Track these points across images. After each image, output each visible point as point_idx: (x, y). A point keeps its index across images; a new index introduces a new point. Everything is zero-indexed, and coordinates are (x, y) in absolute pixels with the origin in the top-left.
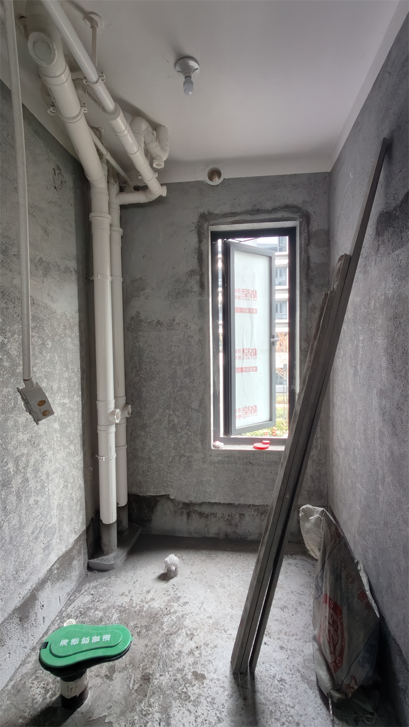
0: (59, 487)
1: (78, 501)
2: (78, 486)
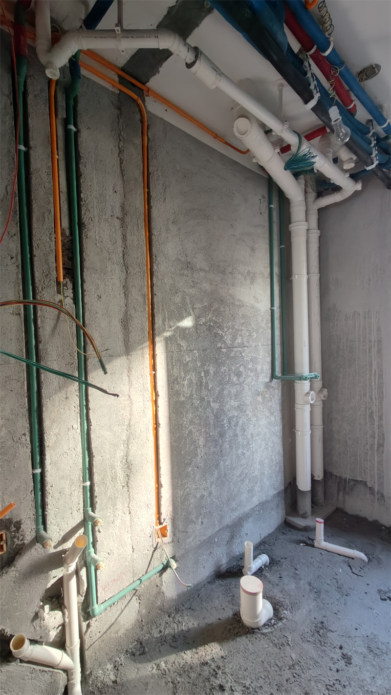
0: (261, 447)
1: (277, 463)
2: (277, 451)
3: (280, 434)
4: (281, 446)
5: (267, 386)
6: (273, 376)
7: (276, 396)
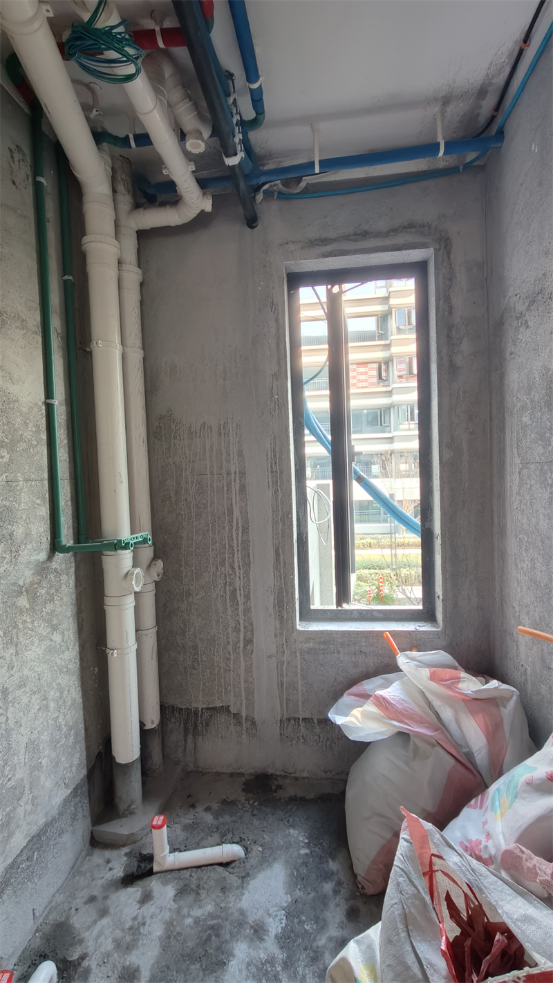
0: (29, 711)
2: (69, 703)
3: (74, 665)
4: (79, 689)
5: (42, 570)
6: (55, 546)
7: (64, 587)
